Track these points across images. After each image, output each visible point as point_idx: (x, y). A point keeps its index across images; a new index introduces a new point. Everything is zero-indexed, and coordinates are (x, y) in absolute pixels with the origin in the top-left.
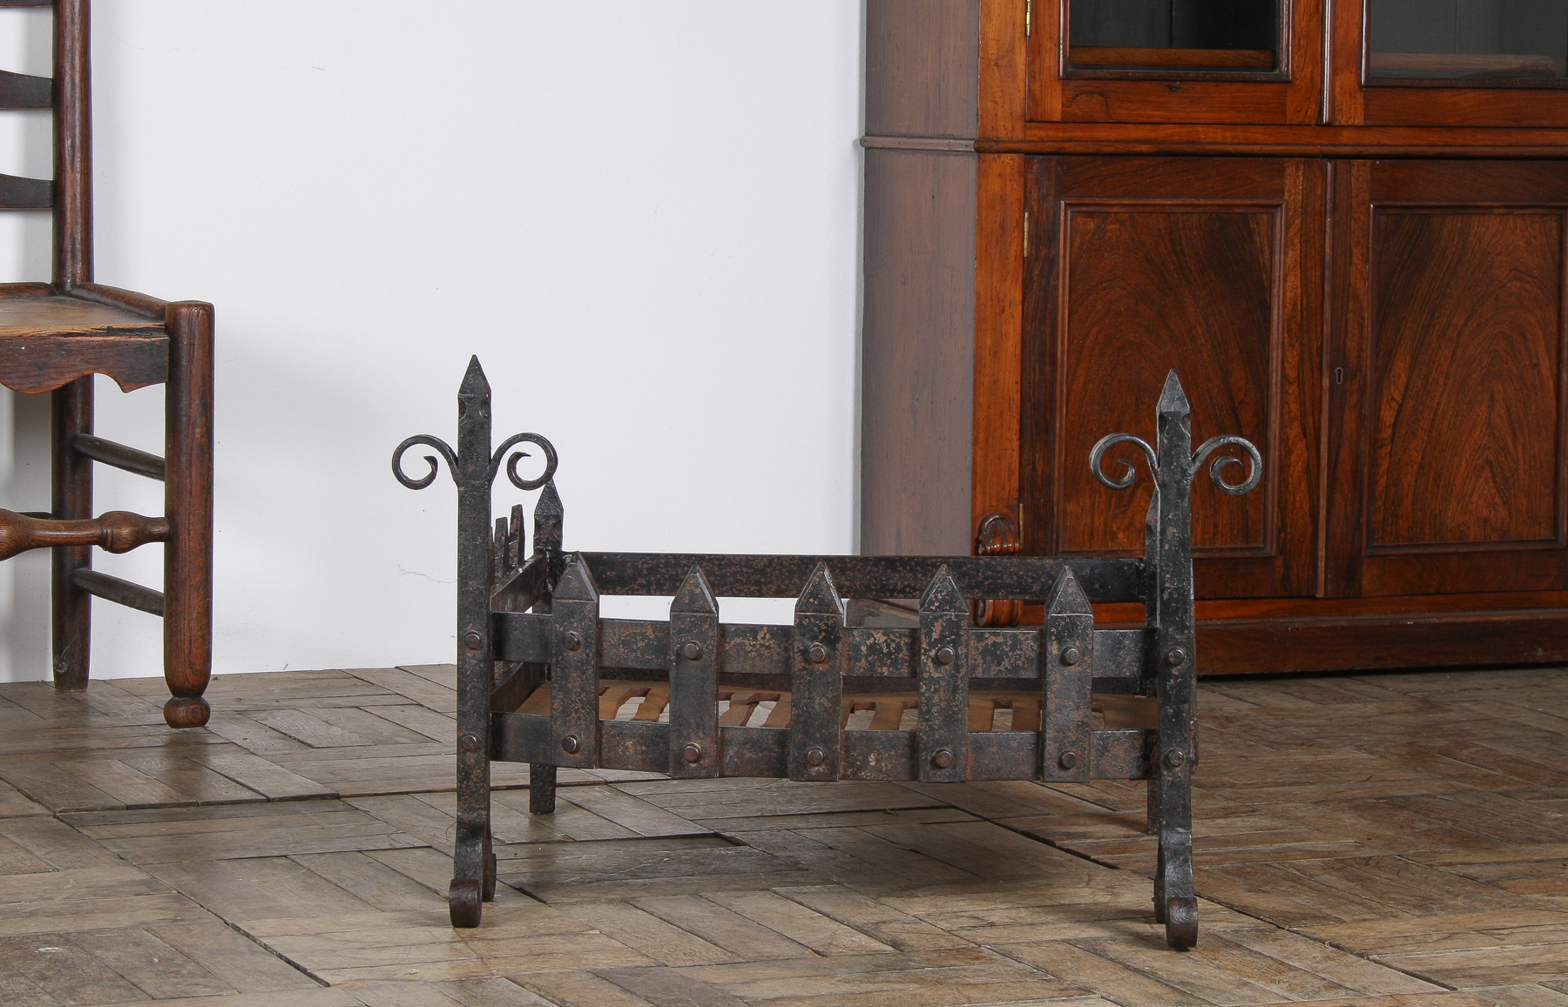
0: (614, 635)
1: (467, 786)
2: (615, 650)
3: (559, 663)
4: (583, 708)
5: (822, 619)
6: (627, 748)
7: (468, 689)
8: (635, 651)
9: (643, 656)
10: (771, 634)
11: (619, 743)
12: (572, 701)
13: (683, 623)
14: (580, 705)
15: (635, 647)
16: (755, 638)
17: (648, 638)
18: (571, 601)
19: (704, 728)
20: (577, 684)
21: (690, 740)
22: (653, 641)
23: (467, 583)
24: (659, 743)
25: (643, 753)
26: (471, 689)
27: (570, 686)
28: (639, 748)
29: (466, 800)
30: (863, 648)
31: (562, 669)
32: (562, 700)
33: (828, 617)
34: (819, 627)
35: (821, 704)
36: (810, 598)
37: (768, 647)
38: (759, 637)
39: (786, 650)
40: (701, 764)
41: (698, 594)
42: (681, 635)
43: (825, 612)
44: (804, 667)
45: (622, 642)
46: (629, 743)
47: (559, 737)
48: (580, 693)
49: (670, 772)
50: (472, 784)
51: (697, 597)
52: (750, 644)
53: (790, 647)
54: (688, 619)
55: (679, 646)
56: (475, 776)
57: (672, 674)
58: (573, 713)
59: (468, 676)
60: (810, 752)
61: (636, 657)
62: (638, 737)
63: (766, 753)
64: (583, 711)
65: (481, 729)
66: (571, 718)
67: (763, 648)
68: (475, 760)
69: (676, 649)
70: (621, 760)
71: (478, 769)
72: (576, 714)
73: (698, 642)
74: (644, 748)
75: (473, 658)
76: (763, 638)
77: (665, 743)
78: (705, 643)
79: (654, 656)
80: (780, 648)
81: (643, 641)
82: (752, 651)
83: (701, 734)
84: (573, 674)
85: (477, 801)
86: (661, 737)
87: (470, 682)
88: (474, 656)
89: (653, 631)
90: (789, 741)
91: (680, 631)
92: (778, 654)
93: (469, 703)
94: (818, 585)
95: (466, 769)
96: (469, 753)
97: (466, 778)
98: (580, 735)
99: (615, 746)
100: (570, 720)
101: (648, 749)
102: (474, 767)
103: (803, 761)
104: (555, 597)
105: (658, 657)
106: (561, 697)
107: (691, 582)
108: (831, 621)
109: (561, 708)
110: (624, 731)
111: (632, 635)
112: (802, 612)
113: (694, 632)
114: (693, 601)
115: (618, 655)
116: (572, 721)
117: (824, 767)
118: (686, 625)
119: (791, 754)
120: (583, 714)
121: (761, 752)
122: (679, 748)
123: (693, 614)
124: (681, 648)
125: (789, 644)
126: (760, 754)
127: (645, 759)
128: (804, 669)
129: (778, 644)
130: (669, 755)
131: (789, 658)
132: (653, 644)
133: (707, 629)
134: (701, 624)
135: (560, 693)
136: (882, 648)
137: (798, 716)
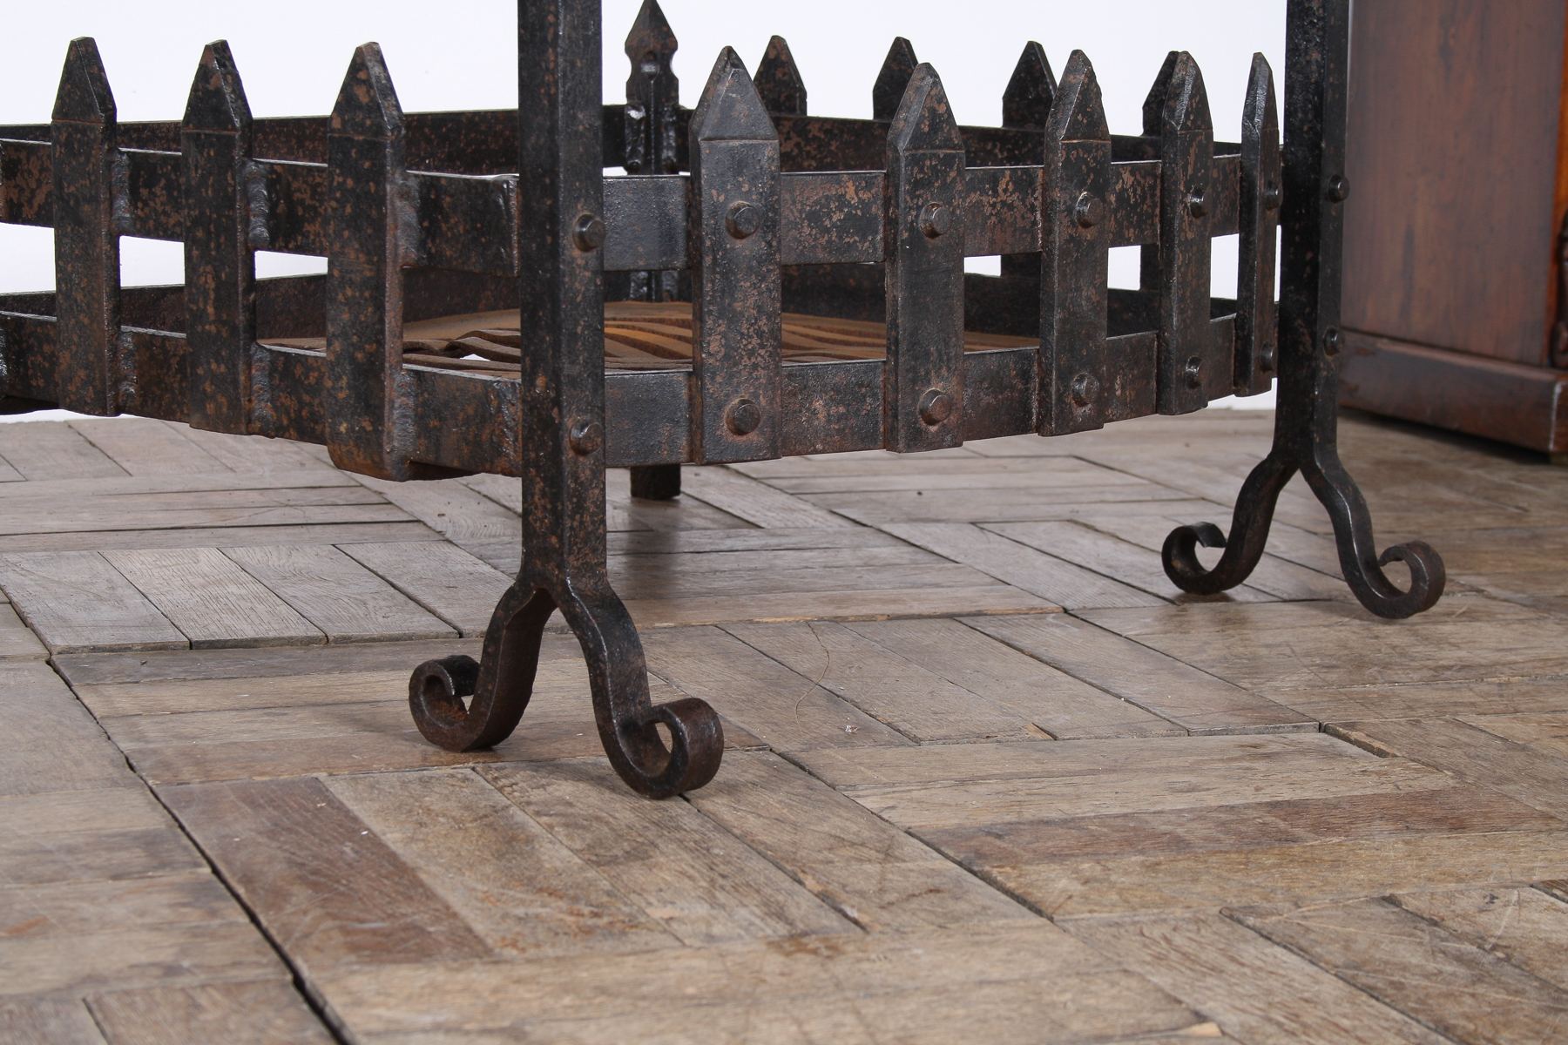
0: (794, 202)
1: (582, 523)
2: (794, 233)
3: (718, 265)
4: (762, 346)
5: (1087, 149)
6: (814, 413)
7: (579, 330)
8: (828, 231)
9: (840, 238)
10: (1014, 183)
11: (802, 405)
12: (742, 334)
13: (921, 170)
14: (755, 341)
15: (827, 223)
16: (995, 193)
17: (849, 205)
18: (737, 143)
20: (751, 302)
21: (929, 383)
22: (857, 208)
23: (574, 117)
24: (864, 397)
25: (840, 418)
26: (583, 332)
27: (738, 306)
28: (833, 410)
29: (579, 549)
31: (725, 276)
32: (724, 335)
33: (1098, 145)
34: (1087, 164)
35: (1088, 299)
36: (1078, 114)
37: (1011, 207)
38: (1000, 190)
39: (1033, 209)
40: (944, 425)
41: (942, 115)
42: (918, 193)
43: (1094, 138)
44: (1071, 236)
45: (807, 216)
46: (818, 404)
47: (720, 407)
48: (756, 319)
49: (901, 445)
50: (588, 518)
51: (940, 121)
52: (989, 202)
53: (1036, 203)
54: (928, 163)
55: (914, 213)
56: (592, 503)
57: (903, 266)
58: (745, 358)
59: (579, 304)
60: (1085, 384)
61: (829, 241)
62: (832, 389)
63: (1007, 393)
64: (762, 352)
65: (598, 407)
66: (741, 367)
67: (1005, 209)
68: (591, 470)
69: (910, 218)
70: (806, 437)
71: (596, 487)
72: (750, 359)
73: (941, 203)
74: (842, 409)
75: (586, 268)
76: (1005, 191)
77: (874, 395)
78: (950, 203)
79: (857, 238)
80: (1026, 206)
81: (842, 211)
82: (991, 214)
83: (944, 372)
84: (742, 283)
85: (594, 550)
86: (868, 386)
87: (582, 317)
88: (587, 263)
89: (857, 194)
90: (1035, 368)
91: (917, 184)
92: (1023, 217)
93: (581, 357)
94: (1087, 89)
95: (578, 491)
96: (581, 459)
97: (579, 508)
98: (757, 397)
99: (795, 412)
100: (739, 372)
101: (848, 411)
102: (591, 485)
103: (1070, 399)
104: (706, 136)
105: (864, 238)
106: (722, 328)
107: (933, 93)
108: (1100, 153)
109: (723, 350)
110: (810, 383)
111: (823, 201)
112: (1069, 139)
113: (936, 185)
114: (935, 128)
115: (800, 241)
116: (743, 373)
117: (1090, 406)
118: (926, 174)
119: (1053, 389)
120: (762, 357)
121: (1001, 393)
122: (915, 400)
123: (935, 151)
124: (917, 216)
125: (1036, 199)
126: (1000, 397)
127: (844, 429)
128: (1071, 239)
129: (1023, 201)
130: (895, 416)
131: (1035, 223)
132: (856, 214)
133: (954, 179)
134: (945, 171)
135: (720, 322)
136: (1129, 196)
137: (1064, 321)
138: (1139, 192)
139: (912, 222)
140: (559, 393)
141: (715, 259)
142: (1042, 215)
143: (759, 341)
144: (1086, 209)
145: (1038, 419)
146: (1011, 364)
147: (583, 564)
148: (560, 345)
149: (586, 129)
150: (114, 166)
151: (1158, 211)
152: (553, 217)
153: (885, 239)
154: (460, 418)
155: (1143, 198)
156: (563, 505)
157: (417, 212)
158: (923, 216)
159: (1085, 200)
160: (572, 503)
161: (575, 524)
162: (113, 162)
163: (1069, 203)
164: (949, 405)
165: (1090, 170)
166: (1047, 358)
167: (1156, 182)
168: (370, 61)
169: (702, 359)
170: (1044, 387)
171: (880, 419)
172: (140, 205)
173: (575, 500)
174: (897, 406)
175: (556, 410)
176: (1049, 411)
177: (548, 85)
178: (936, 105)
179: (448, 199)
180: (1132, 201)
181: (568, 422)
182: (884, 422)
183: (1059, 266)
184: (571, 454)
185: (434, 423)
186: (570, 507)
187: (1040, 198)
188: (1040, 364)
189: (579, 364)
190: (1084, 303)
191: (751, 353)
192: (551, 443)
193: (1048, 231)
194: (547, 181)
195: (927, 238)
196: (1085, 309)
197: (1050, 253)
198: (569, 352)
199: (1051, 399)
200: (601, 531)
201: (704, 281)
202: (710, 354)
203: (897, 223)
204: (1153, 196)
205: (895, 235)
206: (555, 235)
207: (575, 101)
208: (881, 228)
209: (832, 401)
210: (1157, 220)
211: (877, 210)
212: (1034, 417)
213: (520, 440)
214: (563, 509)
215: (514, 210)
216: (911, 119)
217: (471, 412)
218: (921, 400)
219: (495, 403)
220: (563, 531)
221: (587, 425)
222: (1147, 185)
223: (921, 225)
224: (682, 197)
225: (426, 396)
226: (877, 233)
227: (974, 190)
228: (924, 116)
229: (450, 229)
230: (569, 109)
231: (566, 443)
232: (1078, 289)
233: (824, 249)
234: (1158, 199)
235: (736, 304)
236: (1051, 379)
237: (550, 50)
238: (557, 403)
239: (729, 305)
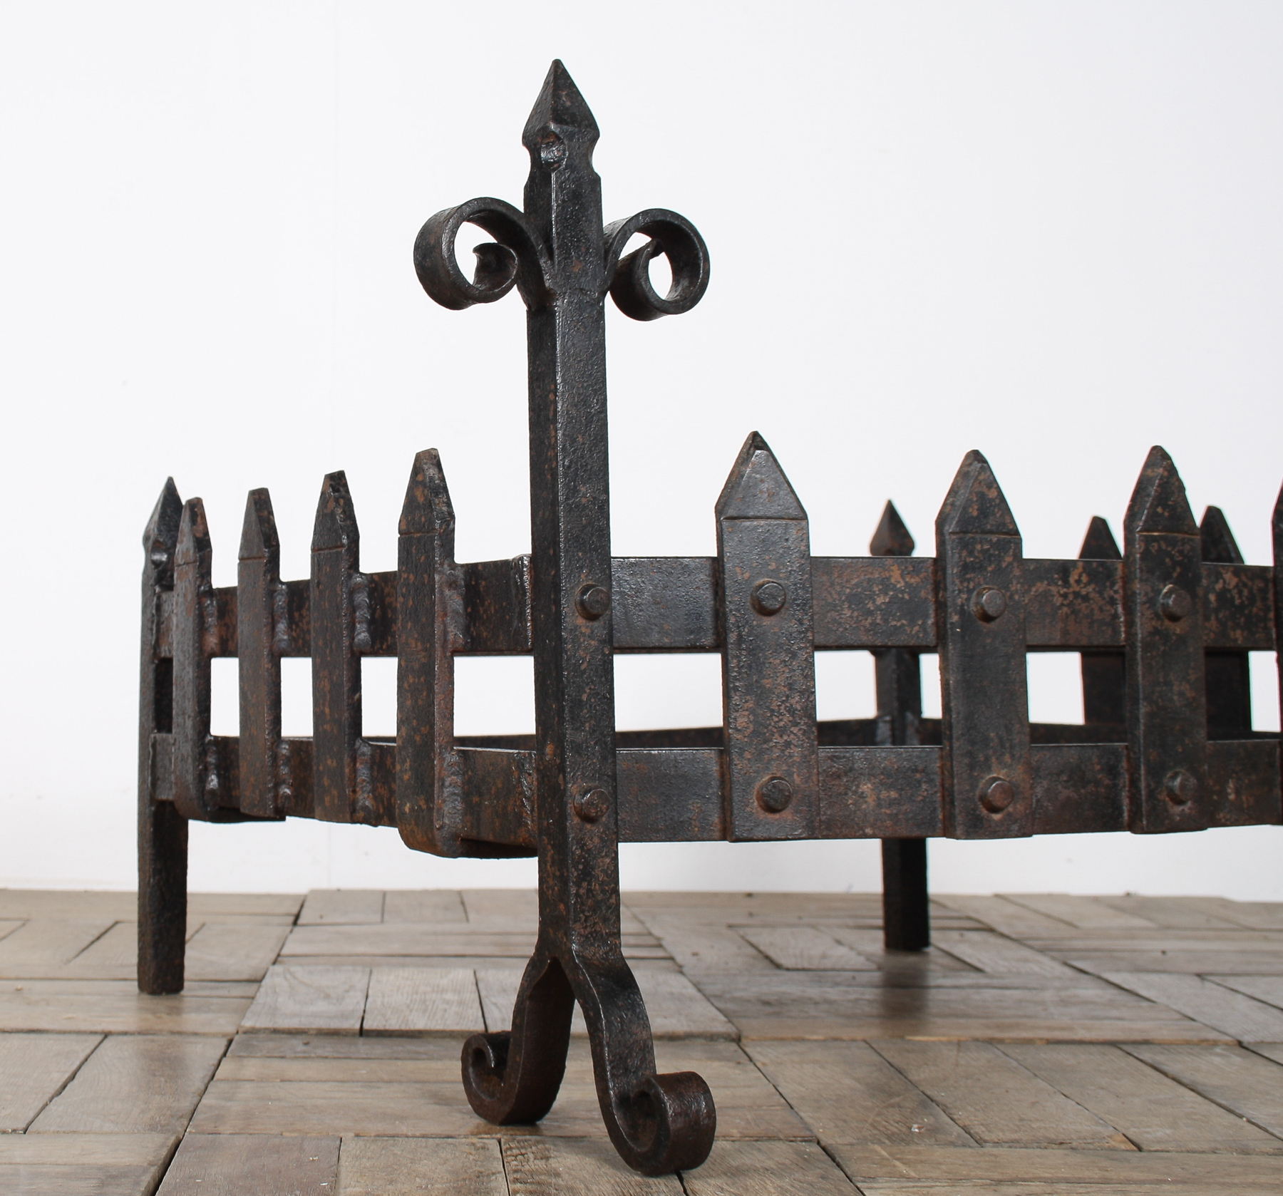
0: (832, 585)
1: (589, 891)
2: (834, 614)
3: (744, 642)
4: (796, 724)
5: (1173, 543)
6: (862, 796)
7: (584, 697)
8: (870, 613)
9: (886, 621)
10: (1089, 575)
11: (847, 788)
12: (772, 711)
13: (971, 553)
15: (871, 606)
16: (1066, 583)
17: (894, 588)
18: (762, 522)
19: (1012, 747)
20: (781, 679)
21: (988, 769)
22: (903, 592)
24: (919, 782)
25: (891, 803)
26: (589, 699)
27: (767, 683)
28: (884, 794)
29: (587, 918)
30: (1212, 597)
31: (751, 652)
32: (752, 712)
33: (1183, 539)
34: (1172, 557)
35: (1181, 694)
36: (1157, 506)
37: (1086, 598)
38: (1072, 580)
39: (1112, 602)
40: (1009, 814)
41: (993, 500)
42: (968, 576)
43: (1179, 532)
44: (1155, 628)
45: (847, 598)
46: (866, 787)
47: (749, 783)
48: (787, 697)
49: (959, 832)
50: (597, 887)
51: (991, 506)
52: (1058, 592)
53: (1116, 596)
54: (978, 547)
55: (965, 596)
56: (602, 871)
57: (954, 649)
58: (777, 735)
59: (584, 672)
60: (1179, 780)
61: (874, 624)
62: (882, 773)
63: (1091, 788)
64: (795, 730)
65: (608, 776)
66: (772, 744)
67: (1079, 600)
68: (601, 838)
69: (959, 601)
70: (853, 820)
71: (606, 856)
72: (781, 736)
73: (996, 587)
74: (893, 794)
75: (591, 637)
76: (1078, 582)
77: (930, 781)
78: (1007, 588)
79: (904, 622)
80: (1104, 599)
81: (886, 594)
82: (1062, 605)
83: (1007, 758)
84: (771, 660)
85: (605, 920)
86: (923, 771)
87: (587, 684)
88: (592, 632)
89: (902, 576)
90: (1124, 764)
91: (966, 568)
92: (1101, 610)
93: (587, 725)
94: (1167, 483)
95: (584, 858)
96: (588, 826)
97: (586, 874)
98: (791, 775)
99: (840, 794)
100: (770, 749)
101: (900, 795)
102: (599, 853)
103: (1163, 796)
104: (728, 515)
105: (912, 622)
106: (750, 705)
107: (981, 478)
108: (1187, 547)
109: (751, 726)
110: (856, 766)
111: (865, 584)
112: (1148, 531)
113: (990, 569)
114: (984, 513)
115: (840, 623)
116: (775, 750)
117: (1189, 804)
118: (976, 557)
119: (1143, 785)
120: (795, 734)
121: (1084, 787)
122: (973, 787)
123: (985, 536)
124: (968, 599)
125: (1116, 592)
126: (1083, 791)
127: (897, 815)
128: (1156, 632)
129: (1101, 593)
130: (952, 802)
131: (1115, 616)
132: (903, 598)
133: (1010, 564)
134: (999, 555)
135: (748, 697)
136: (1233, 598)
137: (1151, 715)
138: (1245, 592)
139: (962, 605)
140: (563, 760)
141: (740, 636)
142: (1124, 609)
143: (791, 719)
144: (1170, 602)
145: (1129, 816)
146: (1095, 760)
147: (591, 933)
148: (563, 711)
149: (588, 501)
150: (276, 594)
151: (1271, 615)
152: (556, 587)
153: (937, 624)
154: (493, 792)
155: (1252, 599)
156: (568, 871)
157: (463, 599)
158: (973, 600)
159: (1170, 592)
160: (577, 870)
161: (582, 891)
162: (275, 591)
163: (1151, 595)
164: (1011, 792)
165: (1175, 564)
166: (1135, 753)
167: (1267, 585)
168: (426, 464)
169: (730, 734)
170: (1134, 782)
171: (938, 805)
172: (294, 627)
173: (581, 867)
174: (953, 791)
175: (561, 776)
176: (1139, 807)
177: (550, 460)
178: (985, 489)
179: (483, 583)
180: (1237, 602)
181: (572, 788)
182: (944, 808)
183: (1143, 658)
184: (576, 820)
185: (475, 799)
186: (575, 874)
187: (1121, 591)
188: (1129, 758)
189: (583, 731)
190: (1175, 698)
191: (782, 731)
192: (558, 810)
193: (1130, 624)
194: (552, 552)
195: (980, 623)
196: (1178, 704)
197: (1133, 646)
198: (572, 718)
199: (1141, 795)
200: (613, 900)
201: (730, 658)
202: (736, 729)
203: (946, 606)
204: (1264, 599)
205: (945, 618)
206: (557, 603)
207: (576, 475)
208: (932, 613)
209: (882, 785)
210: (1271, 624)
211: (926, 593)
212: (1126, 815)
213: (536, 809)
214: (568, 876)
215: (527, 585)
216: (958, 503)
217: (500, 786)
218: (981, 785)
219: (516, 774)
220: (569, 897)
221: (589, 791)
222: (1255, 587)
223: (973, 608)
224: (709, 576)
225: (470, 773)
226: (927, 617)
227: (1041, 579)
228: (971, 500)
229: (485, 611)
230: (569, 481)
231: (570, 810)
232: (1168, 683)
233: (867, 631)
234: (1271, 602)
235: (765, 681)
236: (1140, 775)
237: (552, 427)
238: (562, 769)
239: (756, 681)
